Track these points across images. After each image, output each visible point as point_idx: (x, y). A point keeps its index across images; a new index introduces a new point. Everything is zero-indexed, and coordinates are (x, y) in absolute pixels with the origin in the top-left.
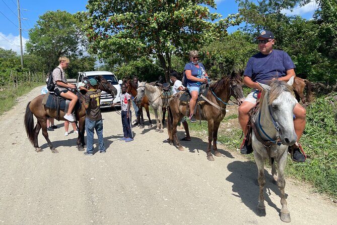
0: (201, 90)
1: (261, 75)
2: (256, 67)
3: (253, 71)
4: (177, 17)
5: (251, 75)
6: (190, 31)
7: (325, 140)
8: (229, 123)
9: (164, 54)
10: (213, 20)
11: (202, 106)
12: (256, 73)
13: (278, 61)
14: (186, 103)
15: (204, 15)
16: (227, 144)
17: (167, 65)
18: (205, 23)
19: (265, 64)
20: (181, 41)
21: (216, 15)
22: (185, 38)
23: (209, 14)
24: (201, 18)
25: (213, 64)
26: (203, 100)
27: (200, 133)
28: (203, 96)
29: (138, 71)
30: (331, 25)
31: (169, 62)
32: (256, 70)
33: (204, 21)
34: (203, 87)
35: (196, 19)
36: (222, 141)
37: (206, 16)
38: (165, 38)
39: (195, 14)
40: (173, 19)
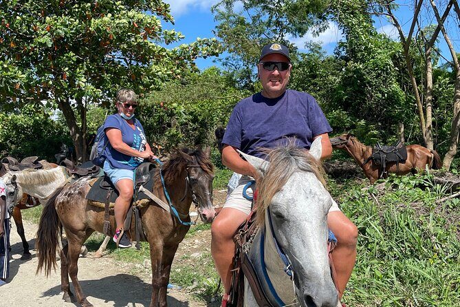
0: (138, 176)
1: (263, 143)
2: (250, 126)
3: (243, 134)
4: (98, 30)
5: (238, 142)
6: (125, 60)
7: (371, 270)
8: (197, 241)
9: (73, 102)
10: (168, 42)
11: (141, 211)
12: (251, 139)
13: (296, 113)
14: (103, 205)
15: (151, 31)
16: (191, 288)
17: (80, 124)
18: (153, 47)
19: (269, 120)
20: (107, 76)
21: (173, 34)
22: (115, 73)
23: (160, 30)
24: (145, 37)
25: (169, 125)
26: (146, 197)
27: (138, 266)
28: (144, 190)
29: (18, 133)
30: (361, 66)
31: (83, 117)
32: (250, 132)
33: (151, 43)
34: (145, 170)
35: (136, 39)
36: (182, 282)
37: (154, 34)
38: (73, 68)
39: (134, 28)
40: (90, 34)
